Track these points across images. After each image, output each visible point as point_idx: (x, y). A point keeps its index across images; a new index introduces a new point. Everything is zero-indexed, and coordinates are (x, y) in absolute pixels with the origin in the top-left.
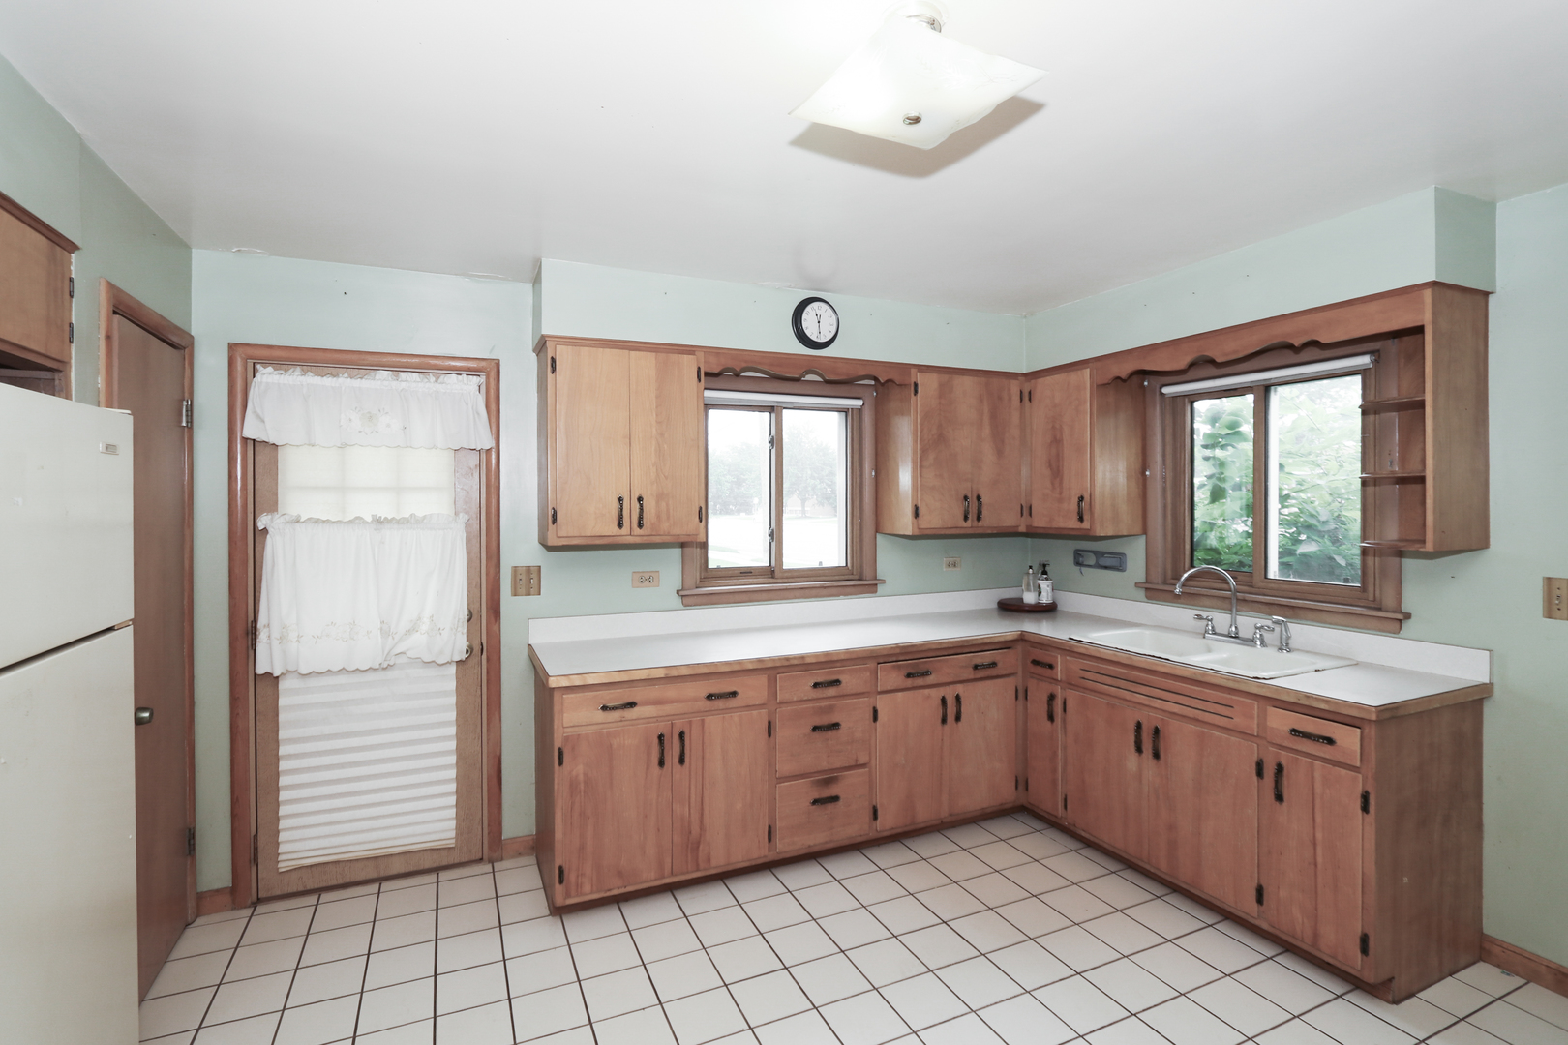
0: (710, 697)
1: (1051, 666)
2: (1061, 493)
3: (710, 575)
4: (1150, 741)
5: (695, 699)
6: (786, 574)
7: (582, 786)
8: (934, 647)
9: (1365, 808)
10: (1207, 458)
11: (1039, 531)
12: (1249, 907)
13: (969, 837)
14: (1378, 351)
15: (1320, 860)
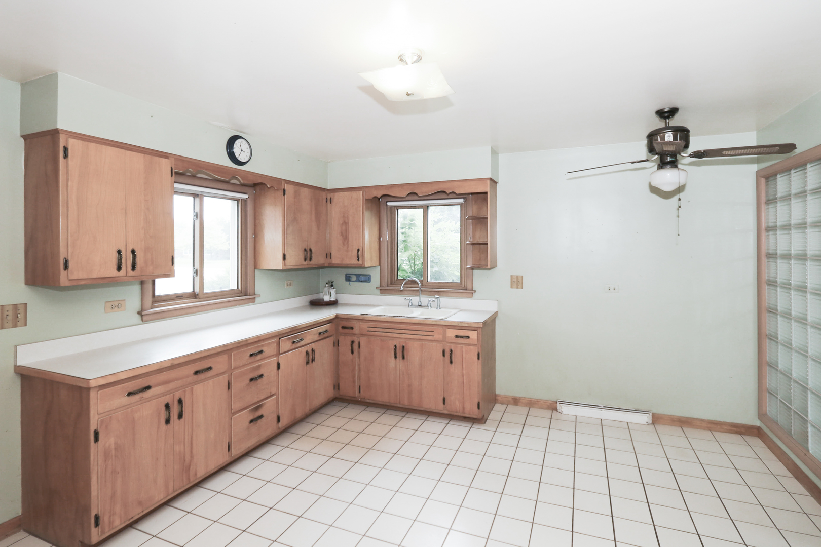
0: (196, 373)
1: (352, 328)
2: (348, 248)
3: (157, 300)
4: (401, 352)
5: (187, 377)
6: (206, 296)
7: (113, 452)
8: (304, 326)
9: (479, 359)
10: (403, 233)
11: (335, 266)
12: (440, 407)
13: (318, 418)
14: (466, 198)
15: (465, 381)
